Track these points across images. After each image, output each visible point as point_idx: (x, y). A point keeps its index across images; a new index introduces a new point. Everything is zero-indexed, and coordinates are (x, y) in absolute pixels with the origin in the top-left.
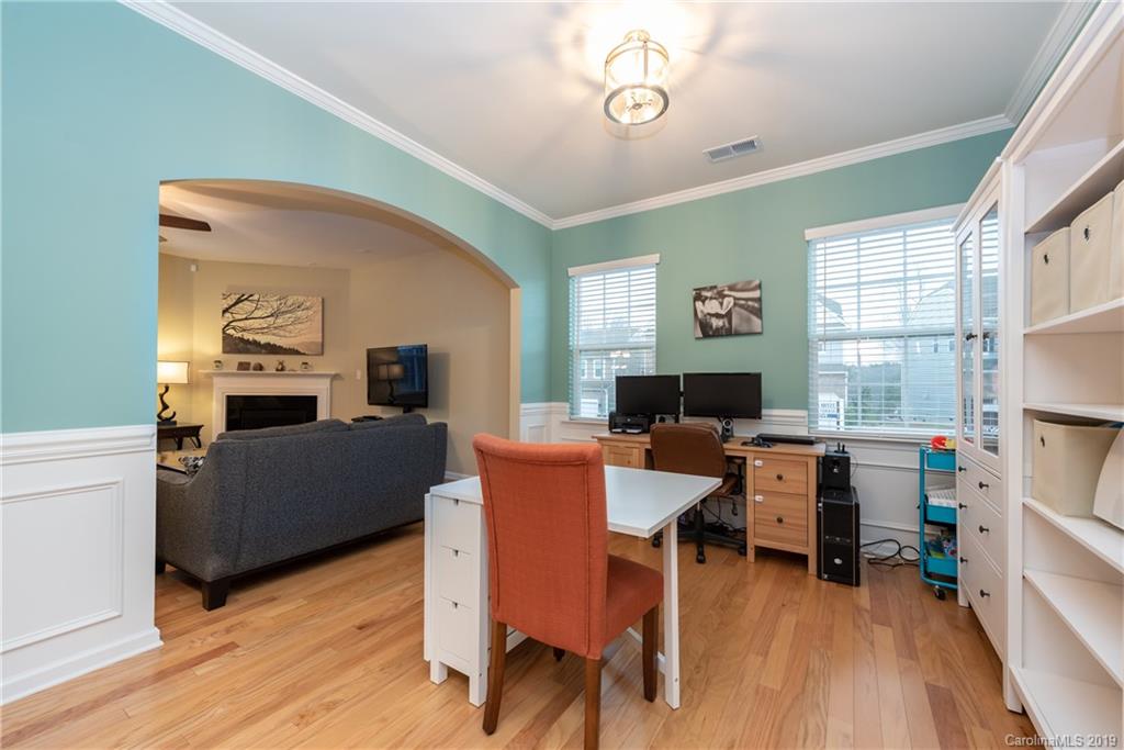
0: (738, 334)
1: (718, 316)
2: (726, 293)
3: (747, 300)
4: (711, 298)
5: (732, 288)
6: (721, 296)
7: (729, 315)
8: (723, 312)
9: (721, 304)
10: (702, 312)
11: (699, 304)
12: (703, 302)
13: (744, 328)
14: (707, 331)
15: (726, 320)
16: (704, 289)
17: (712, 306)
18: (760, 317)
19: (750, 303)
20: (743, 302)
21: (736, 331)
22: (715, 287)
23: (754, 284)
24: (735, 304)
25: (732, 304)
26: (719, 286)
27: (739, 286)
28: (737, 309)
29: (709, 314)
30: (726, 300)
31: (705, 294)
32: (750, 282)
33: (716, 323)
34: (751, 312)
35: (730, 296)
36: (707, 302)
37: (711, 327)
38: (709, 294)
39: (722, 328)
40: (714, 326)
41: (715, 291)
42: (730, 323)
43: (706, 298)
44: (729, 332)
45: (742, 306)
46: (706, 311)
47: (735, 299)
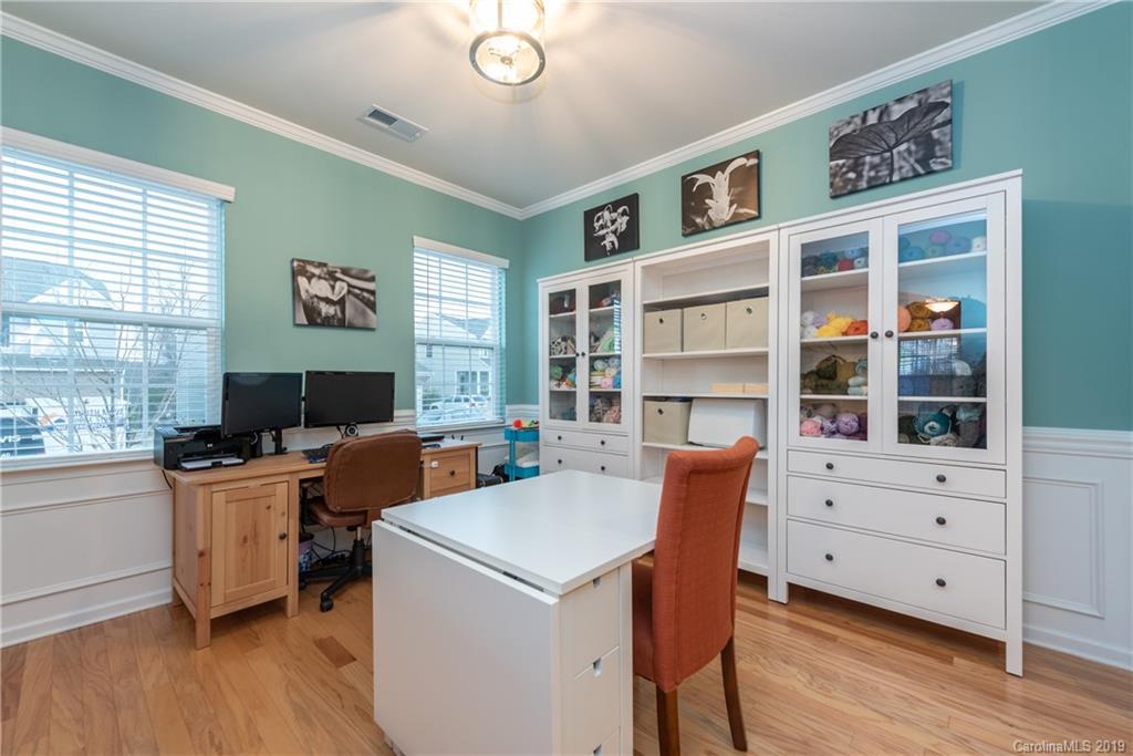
0: (352, 327)
1: (328, 301)
2: (339, 275)
3: (362, 290)
4: (320, 277)
5: (345, 272)
6: (332, 277)
7: (341, 302)
8: (335, 298)
9: (333, 287)
10: (307, 291)
11: (302, 281)
12: (309, 279)
13: (359, 322)
14: (314, 319)
15: (338, 308)
16: (311, 263)
17: (320, 288)
18: (375, 312)
19: (365, 294)
20: (357, 291)
21: (349, 323)
22: (325, 265)
23: (369, 275)
24: (349, 292)
25: (345, 291)
26: (330, 264)
27: (353, 272)
28: (350, 296)
29: (316, 296)
30: (338, 284)
31: (311, 269)
32: (366, 271)
33: (326, 310)
34: (366, 304)
35: (343, 281)
36: (314, 280)
37: (320, 314)
38: (317, 271)
39: (333, 316)
40: (323, 315)
41: (325, 269)
42: (343, 312)
43: (313, 275)
44: (341, 323)
45: (356, 296)
46: (313, 292)
47: (349, 285)
